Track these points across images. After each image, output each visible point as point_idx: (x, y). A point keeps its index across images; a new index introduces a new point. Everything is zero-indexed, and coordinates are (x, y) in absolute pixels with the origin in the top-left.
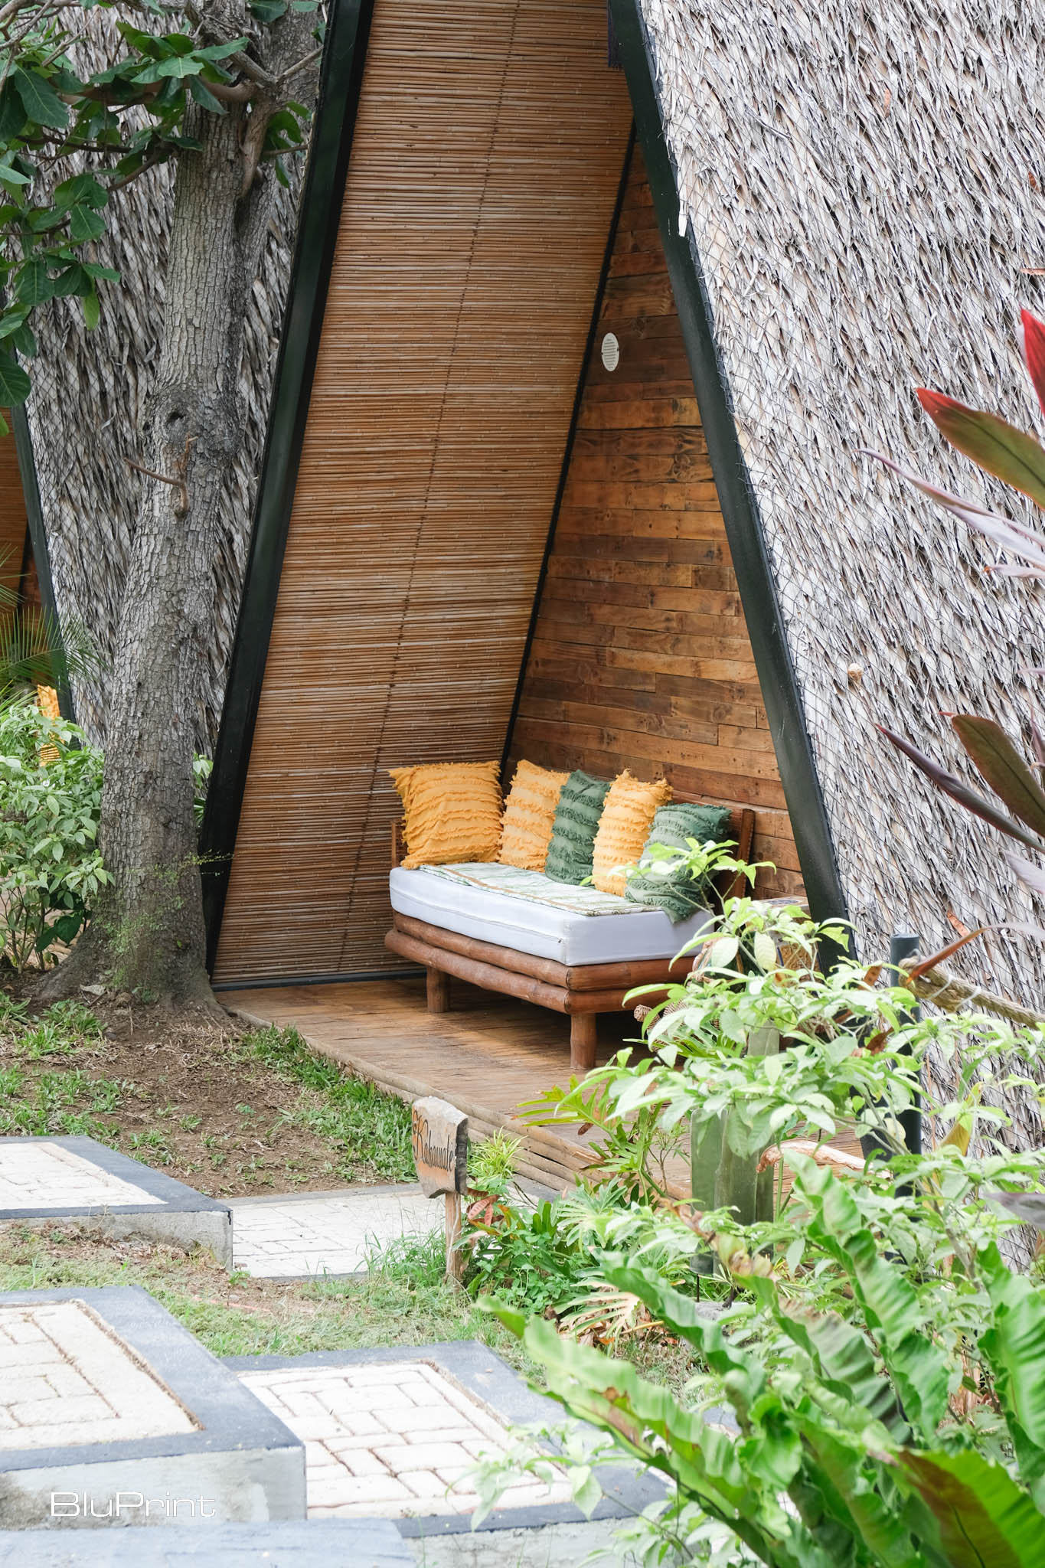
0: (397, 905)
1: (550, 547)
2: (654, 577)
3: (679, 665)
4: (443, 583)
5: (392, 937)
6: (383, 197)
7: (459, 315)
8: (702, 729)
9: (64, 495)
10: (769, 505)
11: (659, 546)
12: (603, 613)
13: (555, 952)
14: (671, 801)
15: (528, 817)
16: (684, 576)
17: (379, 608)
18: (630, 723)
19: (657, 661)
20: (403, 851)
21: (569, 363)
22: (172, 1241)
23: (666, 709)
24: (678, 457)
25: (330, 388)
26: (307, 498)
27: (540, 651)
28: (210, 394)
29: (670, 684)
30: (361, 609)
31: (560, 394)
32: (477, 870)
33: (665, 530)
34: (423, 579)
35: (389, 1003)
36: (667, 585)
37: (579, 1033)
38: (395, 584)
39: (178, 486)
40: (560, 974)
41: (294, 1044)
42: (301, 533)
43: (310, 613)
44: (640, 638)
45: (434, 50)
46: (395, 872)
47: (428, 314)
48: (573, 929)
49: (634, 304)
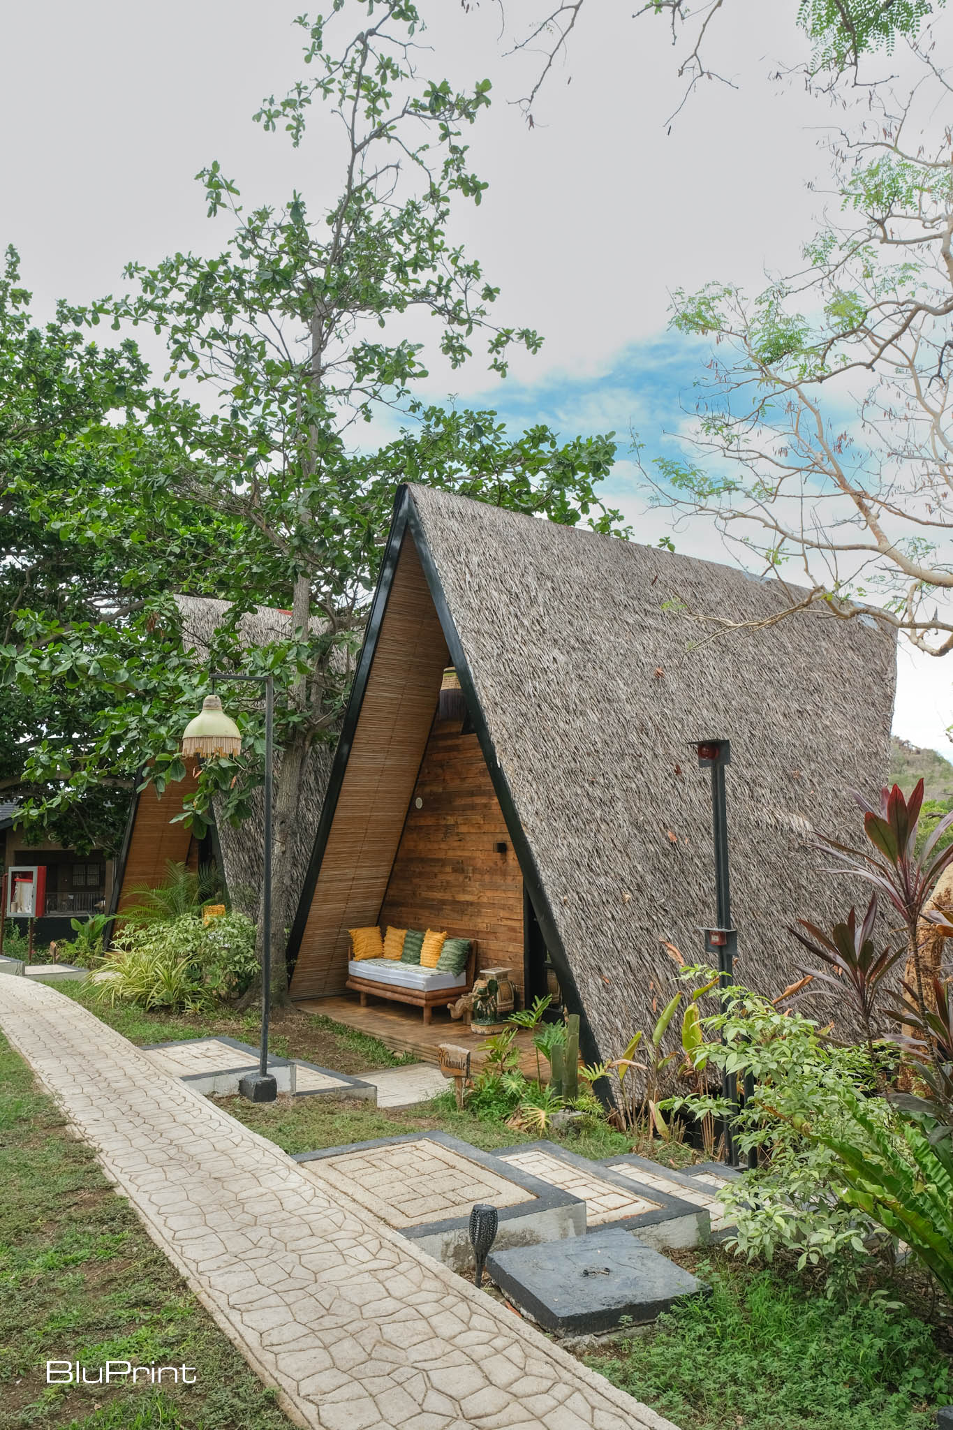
0: (351, 972)
1: (395, 861)
2: (436, 870)
3: (448, 896)
4: (364, 872)
5: (348, 983)
6: (359, 757)
7: (376, 792)
8: (456, 915)
9: (228, 847)
10: (534, 848)
11: (438, 860)
12: (416, 881)
13: (421, 987)
14: (448, 938)
15: (393, 944)
16: (448, 869)
17: (346, 880)
18: (427, 914)
19: (438, 895)
20: (353, 955)
21: (405, 806)
22: (359, 1099)
23: (441, 909)
24: (445, 834)
25: (339, 813)
26: (329, 847)
27: (391, 892)
28: (293, 816)
29: (443, 902)
30: (341, 881)
31: (401, 815)
32: (379, 961)
33: (441, 855)
34: (359, 871)
35: (346, 1004)
36: (441, 872)
37: (426, 1013)
38: (350, 873)
39: (283, 844)
40: (423, 995)
41: (327, 1021)
42: (327, 858)
43: (326, 882)
44: (431, 888)
45: (377, 715)
46: (351, 963)
47: (368, 792)
48: (427, 980)
49: (427, 789)
